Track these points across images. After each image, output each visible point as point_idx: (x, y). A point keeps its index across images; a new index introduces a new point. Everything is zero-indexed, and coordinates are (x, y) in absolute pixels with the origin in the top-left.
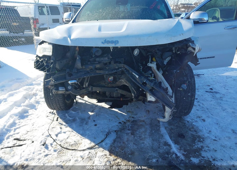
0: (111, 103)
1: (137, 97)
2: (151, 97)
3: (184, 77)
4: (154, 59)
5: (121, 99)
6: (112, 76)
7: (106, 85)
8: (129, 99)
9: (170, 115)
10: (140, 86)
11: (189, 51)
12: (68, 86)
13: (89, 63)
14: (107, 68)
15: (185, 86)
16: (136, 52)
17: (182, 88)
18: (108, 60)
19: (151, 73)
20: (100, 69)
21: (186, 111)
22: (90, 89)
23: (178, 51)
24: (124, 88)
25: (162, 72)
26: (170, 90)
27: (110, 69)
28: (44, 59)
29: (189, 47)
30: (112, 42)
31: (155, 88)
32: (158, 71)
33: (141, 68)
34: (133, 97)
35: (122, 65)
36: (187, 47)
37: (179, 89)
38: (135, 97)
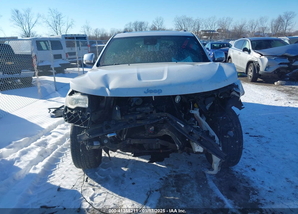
0: (150, 157)
1: (182, 149)
2: (198, 148)
3: (229, 124)
4: (196, 105)
5: (161, 151)
6: (153, 126)
7: (145, 136)
8: (171, 150)
9: (219, 167)
10: (187, 136)
11: (232, 95)
12: (104, 140)
13: (129, 113)
14: (149, 118)
15: (231, 133)
16: (178, 99)
17: (229, 135)
18: (150, 109)
19: (194, 120)
20: (141, 119)
21: (234, 161)
22: (128, 142)
23: (220, 96)
24: (166, 138)
25: (205, 118)
26: (217, 139)
27: (151, 119)
28: (78, 112)
29: (232, 91)
30: (155, 91)
31: (204, 138)
32: (201, 117)
33: (183, 115)
34: (178, 149)
35: (165, 114)
36: (231, 92)
37: (225, 136)
38: (180, 148)
